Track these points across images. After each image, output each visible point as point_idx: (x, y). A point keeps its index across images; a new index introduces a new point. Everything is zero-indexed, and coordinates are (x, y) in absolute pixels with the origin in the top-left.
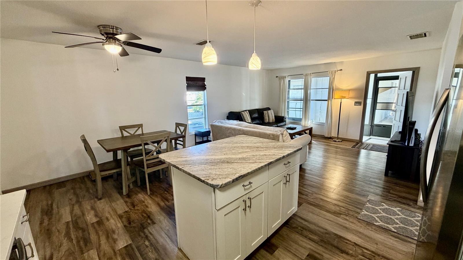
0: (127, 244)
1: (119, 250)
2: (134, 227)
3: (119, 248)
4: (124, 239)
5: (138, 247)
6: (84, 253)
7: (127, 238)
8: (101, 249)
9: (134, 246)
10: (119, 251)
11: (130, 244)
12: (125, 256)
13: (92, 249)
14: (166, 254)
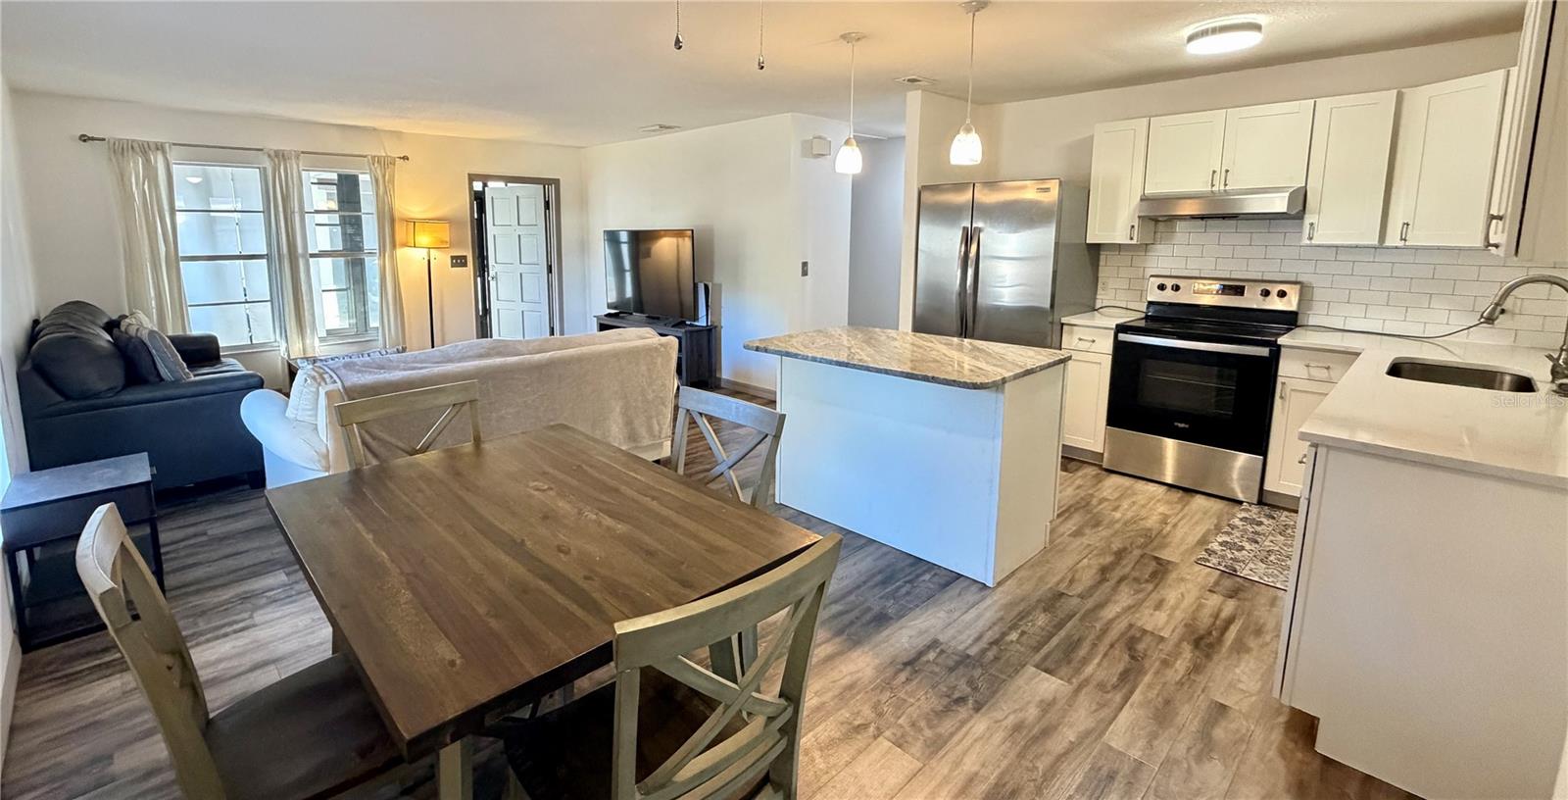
0: (1040, 674)
1: (1069, 681)
2: (970, 682)
3: (1063, 685)
4: (1027, 688)
5: (1035, 648)
6: (1135, 760)
7: (1020, 681)
8: (1093, 725)
9: (1038, 657)
10: (1069, 679)
11: (1037, 666)
12: (1074, 664)
13: (1110, 748)
14: (1022, 600)
